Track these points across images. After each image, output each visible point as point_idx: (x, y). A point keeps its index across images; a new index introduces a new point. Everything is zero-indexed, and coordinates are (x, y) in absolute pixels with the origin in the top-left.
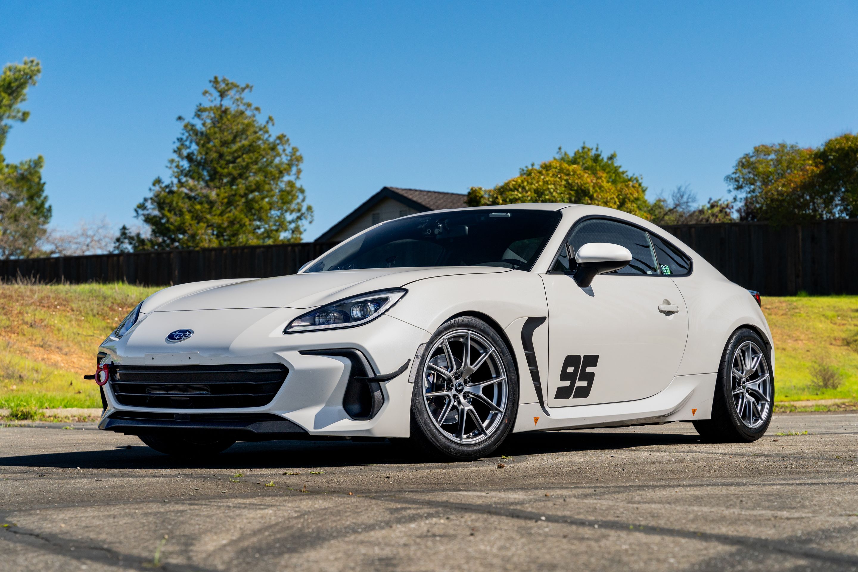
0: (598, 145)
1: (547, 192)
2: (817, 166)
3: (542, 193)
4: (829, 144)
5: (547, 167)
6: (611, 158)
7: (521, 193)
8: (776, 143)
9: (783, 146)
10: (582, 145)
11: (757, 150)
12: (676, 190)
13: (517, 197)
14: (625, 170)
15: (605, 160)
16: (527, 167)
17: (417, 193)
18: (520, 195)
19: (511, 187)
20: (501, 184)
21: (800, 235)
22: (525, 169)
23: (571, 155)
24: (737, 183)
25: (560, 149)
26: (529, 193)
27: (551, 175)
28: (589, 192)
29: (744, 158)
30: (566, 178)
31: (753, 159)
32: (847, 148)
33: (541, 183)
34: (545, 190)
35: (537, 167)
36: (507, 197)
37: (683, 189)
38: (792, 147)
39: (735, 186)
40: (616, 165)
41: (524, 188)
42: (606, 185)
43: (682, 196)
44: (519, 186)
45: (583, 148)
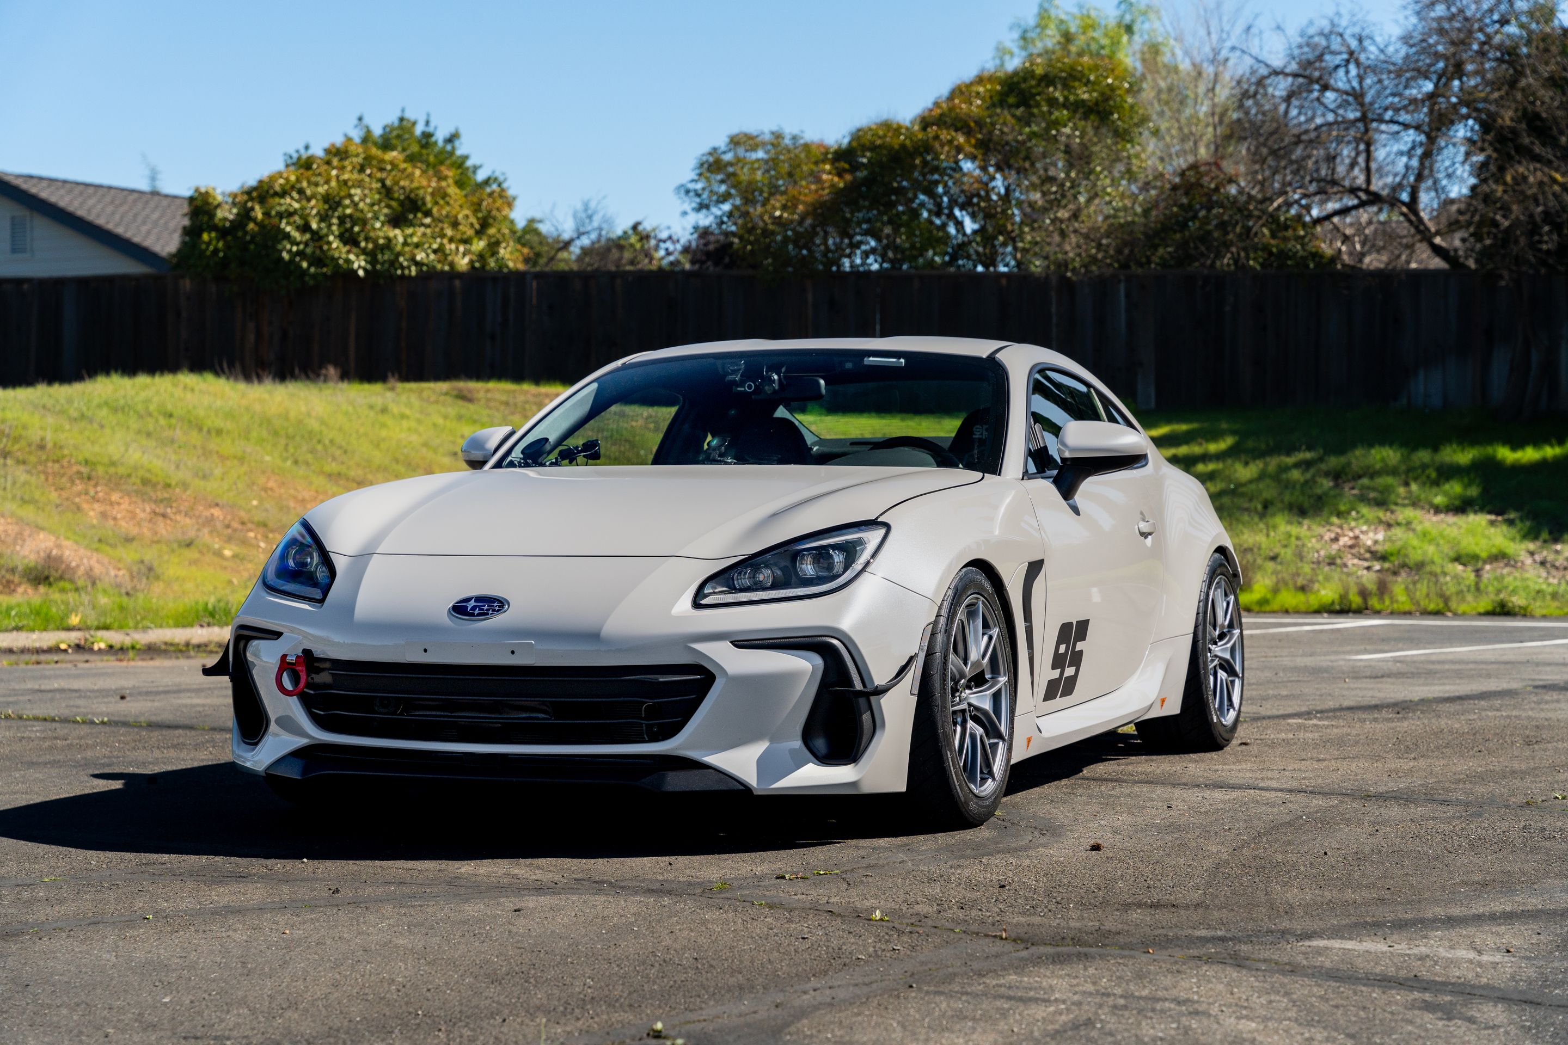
0: (428, 115)
1: (347, 202)
2: (840, 175)
3: (339, 204)
4: (858, 136)
5: (338, 154)
6: (451, 139)
7: (297, 201)
8: (766, 130)
9: (778, 136)
10: (399, 114)
11: (735, 141)
12: (579, 206)
13: (291, 210)
14: (478, 163)
15: (440, 143)
16: (297, 151)
17: (44, 184)
18: (296, 205)
19: (277, 188)
20: (252, 182)
21: (810, 297)
22: (295, 156)
23: (377, 131)
24: (698, 200)
25: (360, 119)
26: (313, 202)
27: (349, 168)
28: (424, 204)
29: (710, 154)
30: (379, 175)
31: (728, 157)
32: (896, 147)
33: (333, 183)
34: (345, 197)
35: (318, 151)
36: (272, 208)
37: (593, 205)
38: (794, 138)
39: (694, 205)
40: (459, 152)
41: (301, 192)
42: (453, 190)
43: (590, 217)
44: (293, 187)
45: (402, 119)
